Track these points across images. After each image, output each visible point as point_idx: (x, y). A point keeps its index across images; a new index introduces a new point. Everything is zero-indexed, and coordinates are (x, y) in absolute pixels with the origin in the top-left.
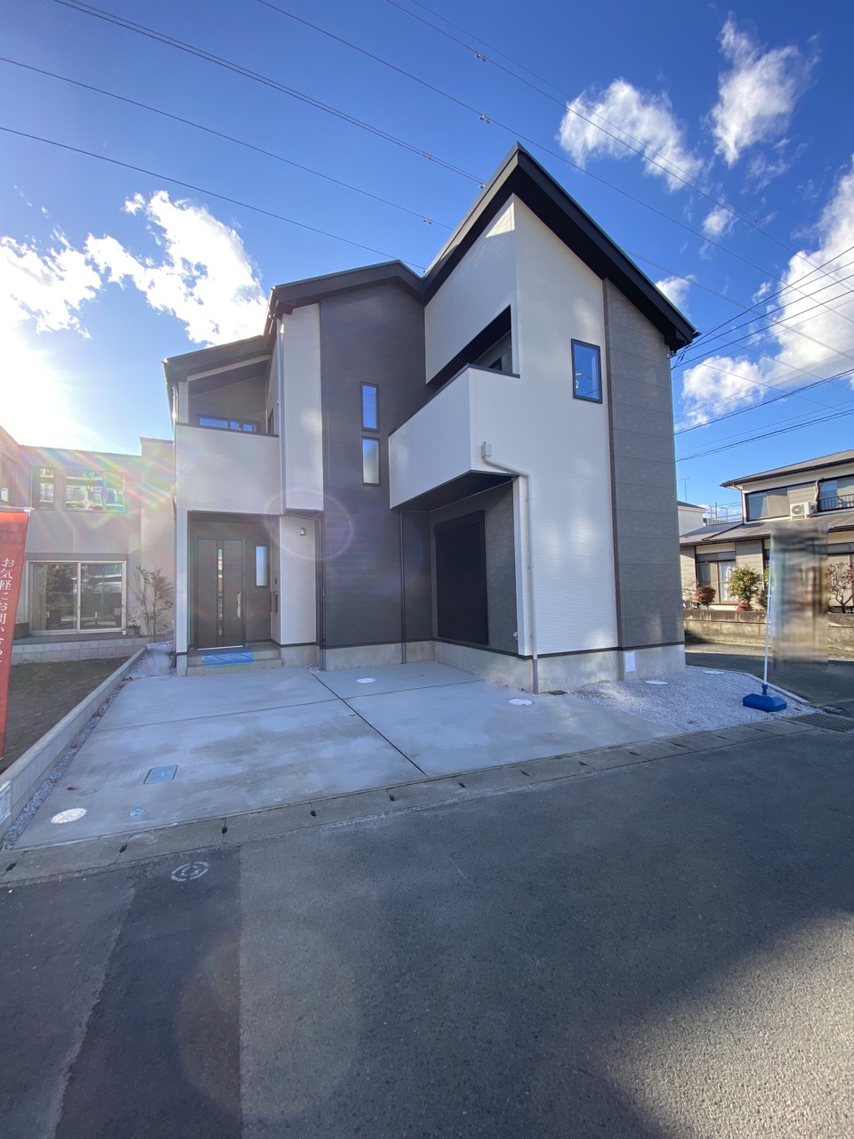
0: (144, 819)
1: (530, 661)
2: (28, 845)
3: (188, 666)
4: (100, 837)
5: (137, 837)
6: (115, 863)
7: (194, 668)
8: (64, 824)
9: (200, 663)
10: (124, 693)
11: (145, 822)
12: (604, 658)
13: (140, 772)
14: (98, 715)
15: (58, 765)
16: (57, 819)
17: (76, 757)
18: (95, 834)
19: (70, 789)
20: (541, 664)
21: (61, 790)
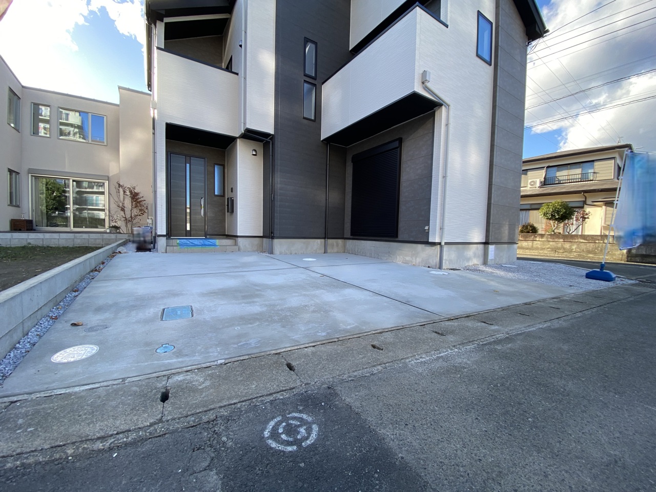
0: (178, 357)
1: (439, 246)
2: (17, 391)
3: (167, 246)
4: (124, 379)
5: (180, 378)
6: (160, 421)
7: (172, 248)
8: (68, 363)
9: (176, 244)
10: (117, 260)
11: (180, 360)
12: (477, 249)
13: (153, 311)
14: (96, 270)
15: (58, 304)
16: (60, 357)
17: (78, 298)
18: (115, 376)
19: (74, 325)
20: (446, 248)
21: (62, 325)
